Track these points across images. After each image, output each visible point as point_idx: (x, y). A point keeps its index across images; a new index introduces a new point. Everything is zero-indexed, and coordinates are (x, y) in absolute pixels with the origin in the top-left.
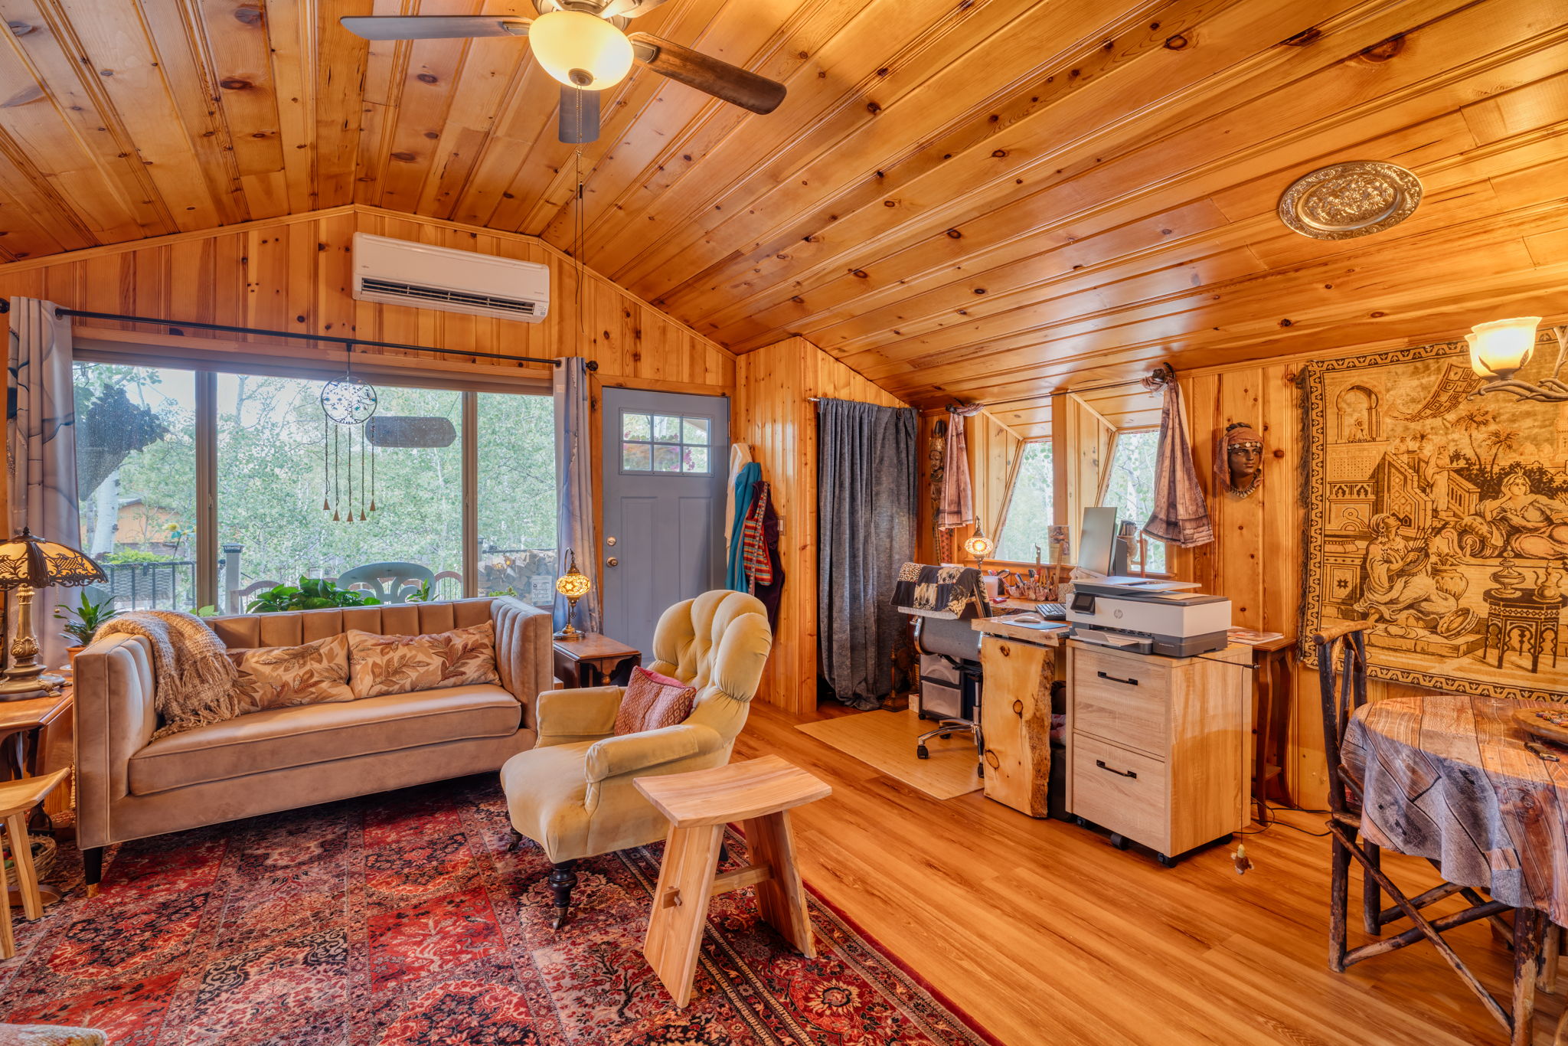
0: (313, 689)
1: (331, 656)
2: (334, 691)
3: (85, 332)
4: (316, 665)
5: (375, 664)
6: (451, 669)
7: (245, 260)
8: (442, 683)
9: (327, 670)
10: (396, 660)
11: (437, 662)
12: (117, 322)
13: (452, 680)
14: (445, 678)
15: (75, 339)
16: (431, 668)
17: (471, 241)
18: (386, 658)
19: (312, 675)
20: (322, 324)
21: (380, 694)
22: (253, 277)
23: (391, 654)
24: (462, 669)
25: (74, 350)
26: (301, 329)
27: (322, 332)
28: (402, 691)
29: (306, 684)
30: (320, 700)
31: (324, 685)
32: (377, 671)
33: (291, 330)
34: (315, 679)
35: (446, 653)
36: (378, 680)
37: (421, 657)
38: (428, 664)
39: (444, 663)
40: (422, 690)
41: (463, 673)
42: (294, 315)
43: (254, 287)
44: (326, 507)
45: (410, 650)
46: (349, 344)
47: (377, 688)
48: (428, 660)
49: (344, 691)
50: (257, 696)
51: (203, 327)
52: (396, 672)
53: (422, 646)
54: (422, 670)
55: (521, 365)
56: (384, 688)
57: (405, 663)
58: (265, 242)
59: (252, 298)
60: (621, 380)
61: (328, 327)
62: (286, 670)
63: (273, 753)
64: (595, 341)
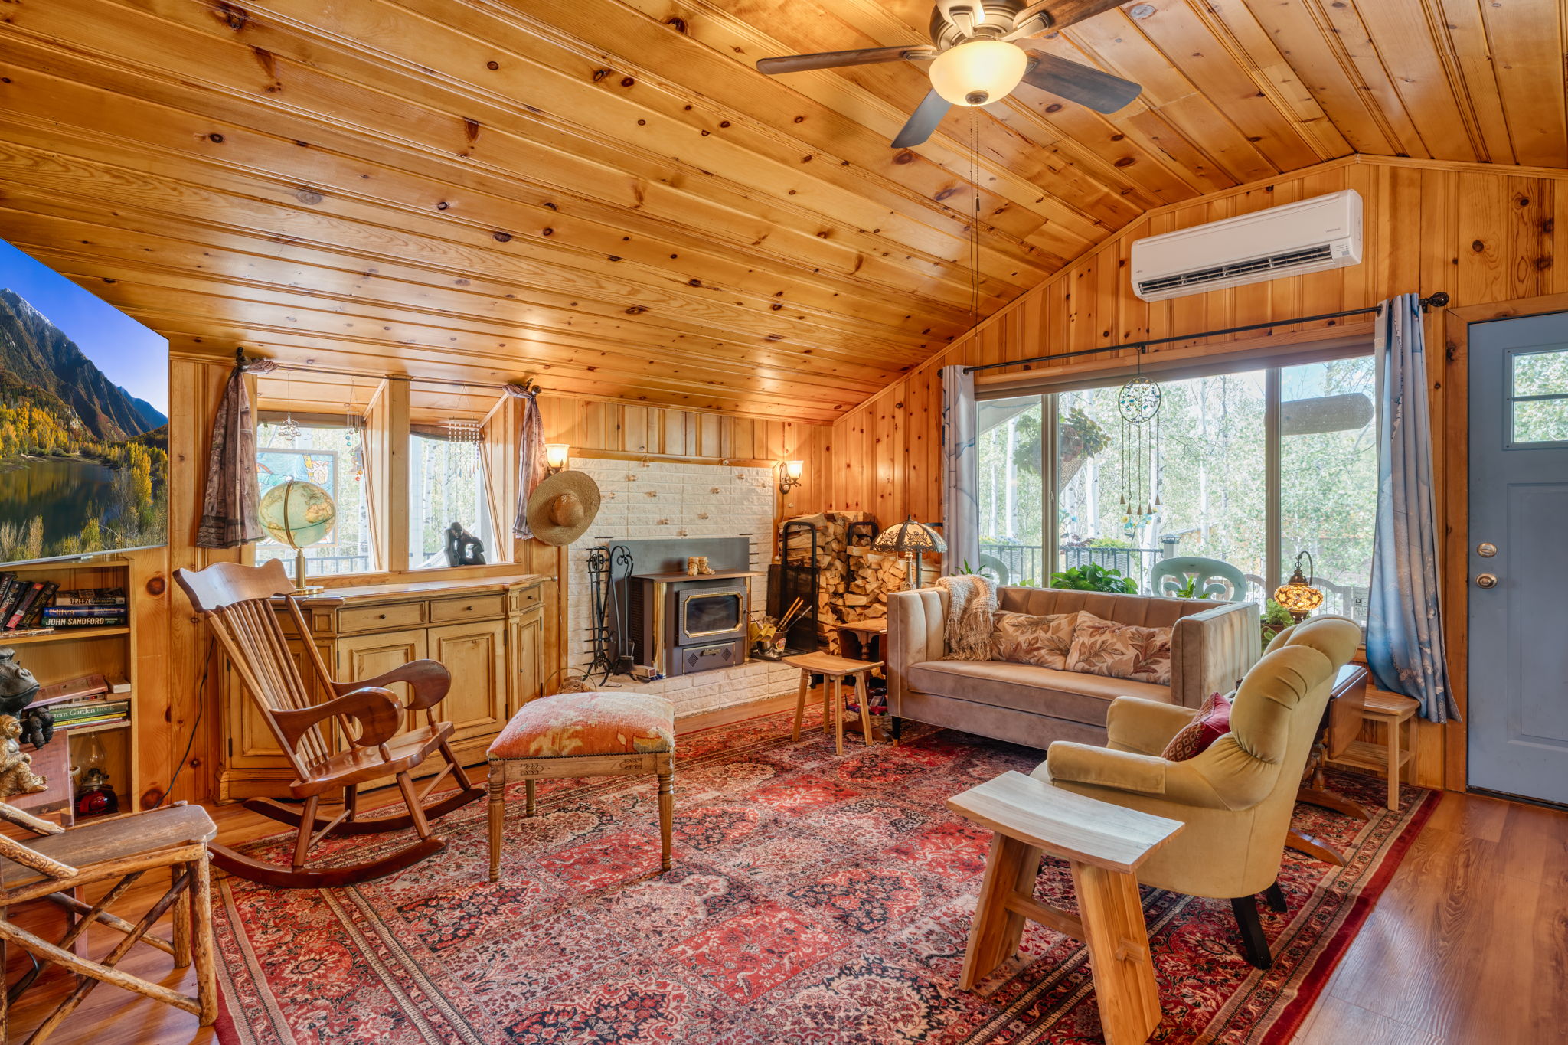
0: (1036, 653)
1: (1057, 629)
2: (1050, 658)
3: (983, 380)
4: (1043, 634)
5: (1083, 643)
6: (1143, 663)
7: (1068, 296)
8: (1135, 676)
9: (1048, 640)
10: (1099, 643)
11: (1131, 653)
12: (997, 369)
13: (1144, 676)
14: (1136, 672)
15: (976, 386)
16: (1125, 658)
17: (1268, 196)
18: (1093, 639)
19: (1037, 642)
20: (1122, 334)
21: (1084, 672)
22: (1073, 310)
23: (1098, 637)
24: (1154, 667)
25: (976, 394)
26: (1106, 342)
27: (1122, 341)
28: (1101, 674)
29: (1032, 649)
30: (1040, 664)
31: (1043, 652)
32: (1083, 649)
33: (1099, 346)
34: (1038, 645)
35: (1141, 647)
36: (1082, 658)
37: (1119, 646)
38: (1123, 654)
39: (1137, 656)
40: (1118, 677)
41: (1154, 671)
42: (1101, 332)
43: (1074, 317)
44: (1123, 502)
45: (1113, 637)
46: (1141, 346)
47: (1081, 665)
48: (1124, 650)
49: (1058, 661)
50: (1002, 648)
51: (1043, 359)
52: (1097, 654)
53: (1122, 635)
54: (1117, 658)
55: (1331, 323)
56: (1087, 667)
57: (1104, 648)
58: (1081, 276)
59: (1073, 325)
60: (1506, 307)
61: (1127, 336)
62: (1022, 633)
63: (974, 688)
64: (1455, 261)
